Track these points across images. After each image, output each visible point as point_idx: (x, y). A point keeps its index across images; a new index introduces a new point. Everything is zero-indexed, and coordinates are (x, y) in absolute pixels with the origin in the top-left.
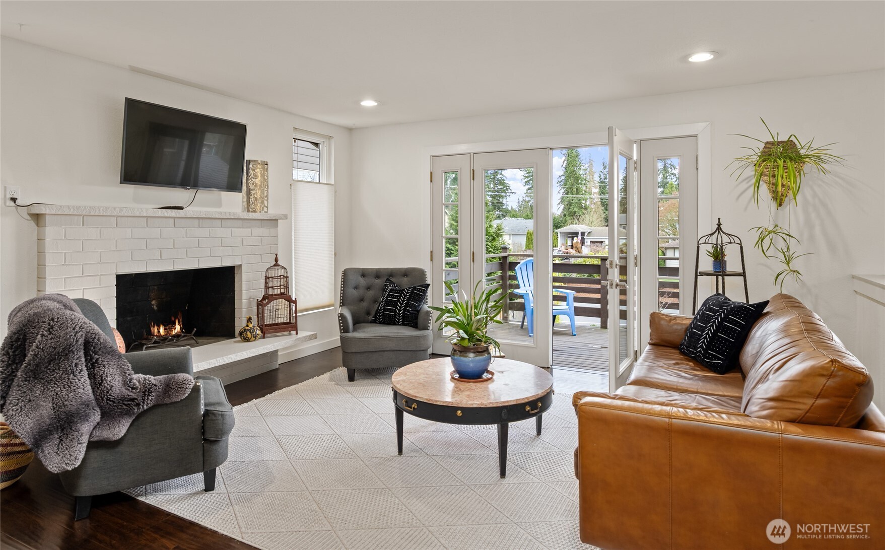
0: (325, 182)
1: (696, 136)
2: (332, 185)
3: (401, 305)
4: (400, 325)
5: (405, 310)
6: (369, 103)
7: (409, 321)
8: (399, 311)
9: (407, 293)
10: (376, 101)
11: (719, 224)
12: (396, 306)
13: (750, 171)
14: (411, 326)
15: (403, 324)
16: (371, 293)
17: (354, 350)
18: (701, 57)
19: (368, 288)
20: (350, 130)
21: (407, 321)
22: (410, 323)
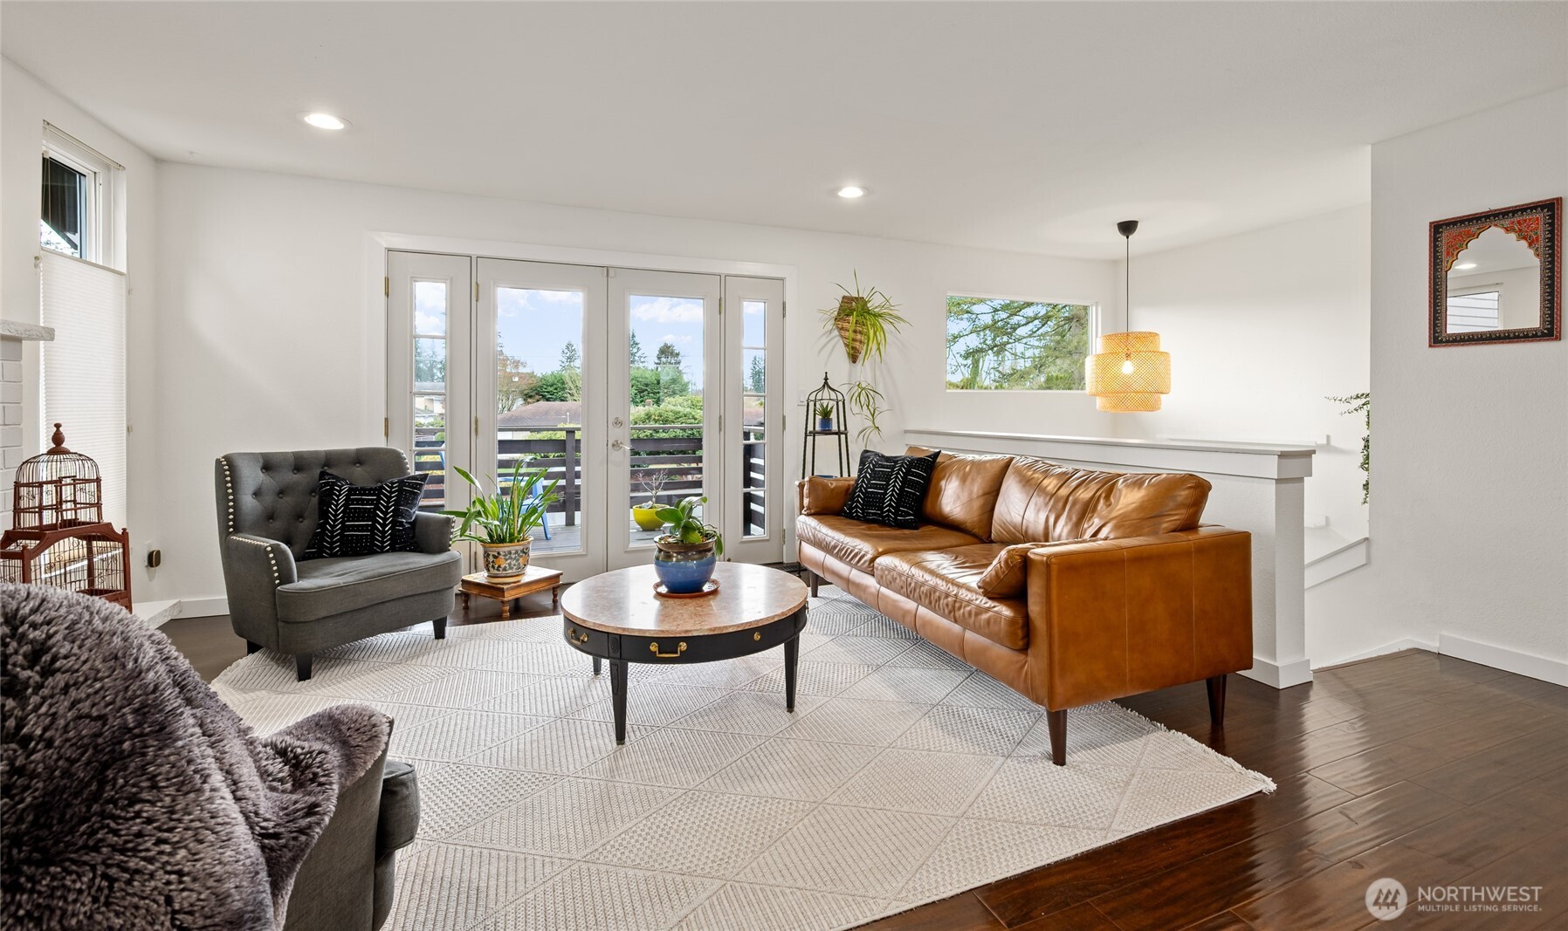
0: (101, 264)
1: (782, 279)
2: (121, 274)
3: (385, 515)
4: (387, 551)
5: (394, 523)
6: (324, 121)
7: (405, 542)
8: (384, 526)
9: (391, 492)
10: (343, 119)
11: (826, 379)
12: (372, 516)
13: (830, 326)
14: (411, 551)
15: (393, 549)
16: (288, 502)
17: (323, 613)
18: (851, 192)
19: (281, 493)
20: (159, 161)
21: (401, 543)
22: (408, 546)
